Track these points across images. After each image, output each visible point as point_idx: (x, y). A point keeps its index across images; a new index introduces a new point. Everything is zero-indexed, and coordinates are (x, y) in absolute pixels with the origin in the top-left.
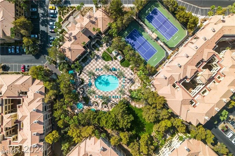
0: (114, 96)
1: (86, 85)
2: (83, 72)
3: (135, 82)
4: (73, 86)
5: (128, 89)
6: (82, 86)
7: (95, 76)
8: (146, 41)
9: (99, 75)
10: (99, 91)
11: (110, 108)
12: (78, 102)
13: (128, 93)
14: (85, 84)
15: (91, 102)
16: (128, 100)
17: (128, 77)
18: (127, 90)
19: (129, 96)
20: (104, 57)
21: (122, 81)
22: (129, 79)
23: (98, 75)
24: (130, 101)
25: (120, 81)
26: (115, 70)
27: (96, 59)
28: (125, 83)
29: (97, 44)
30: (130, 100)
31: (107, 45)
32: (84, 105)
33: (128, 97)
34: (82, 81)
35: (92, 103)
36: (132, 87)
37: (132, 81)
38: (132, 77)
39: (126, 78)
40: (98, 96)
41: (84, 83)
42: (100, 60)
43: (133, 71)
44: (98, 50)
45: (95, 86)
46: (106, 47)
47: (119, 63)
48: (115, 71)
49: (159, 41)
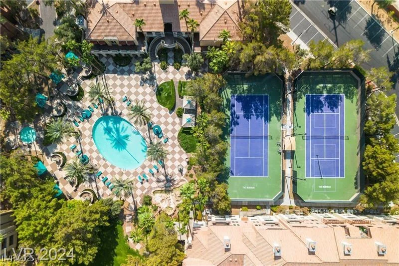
0: (109, 180)
2: (97, 79)
4: (52, 87)
5: (148, 192)
6: (71, 103)
7: (110, 109)
8: (266, 138)
9: (121, 114)
10: (91, 144)
11: (80, 194)
12: (32, 126)
13: (138, 200)
14: (79, 104)
15: (56, 147)
16: (126, 212)
17: (169, 171)
18: (144, 192)
19: (136, 207)
20: (162, 90)
21: (150, 166)
22: (166, 176)
24: (128, 218)
25: (147, 163)
26: (158, 133)
27: (144, 81)
29: (173, 54)
30: (130, 215)
31: (189, 74)
32: (38, 141)
33: (133, 206)
34: (78, 94)
35: (56, 151)
39: (163, 167)
42: (149, 89)
44: (164, 68)
45: (93, 126)
46: (184, 77)
47: (178, 128)
49: (288, 162)
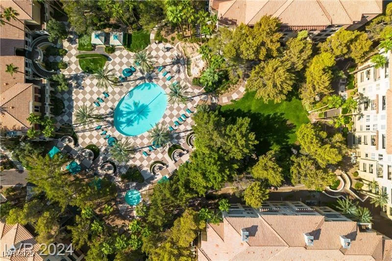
0: (177, 120)
1: (106, 150)
2: (77, 132)
3: (188, 58)
4: (85, 174)
5: (189, 82)
6: (101, 158)
7: (107, 119)
9: (112, 109)
10: (142, 138)
11: (191, 147)
12: (124, 194)
13: (197, 91)
14: (103, 149)
15: (146, 171)
16: (209, 102)
17: (169, 61)
18: (189, 85)
19: (204, 94)
20: (87, 68)
21: (164, 80)
22: (173, 64)
23: (110, 110)
24: (215, 101)
25: (161, 83)
27: (79, 86)
28: (172, 77)
29: (51, 57)
30: (211, 99)
31: (71, 41)
32: (138, 188)
33: (203, 96)
34: (92, 149)
36: (192, 72)
37: (182, 61)
38: (175, 53)
40: (148, 148)
41: (99, 150)
42: (87, 81)
43: (166, 41)
44: (65, 66)
45: (124, 136)
46: (74, 46)
47: (125, 52)
48: (134, 74)
